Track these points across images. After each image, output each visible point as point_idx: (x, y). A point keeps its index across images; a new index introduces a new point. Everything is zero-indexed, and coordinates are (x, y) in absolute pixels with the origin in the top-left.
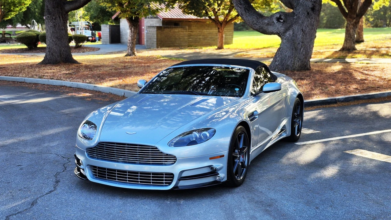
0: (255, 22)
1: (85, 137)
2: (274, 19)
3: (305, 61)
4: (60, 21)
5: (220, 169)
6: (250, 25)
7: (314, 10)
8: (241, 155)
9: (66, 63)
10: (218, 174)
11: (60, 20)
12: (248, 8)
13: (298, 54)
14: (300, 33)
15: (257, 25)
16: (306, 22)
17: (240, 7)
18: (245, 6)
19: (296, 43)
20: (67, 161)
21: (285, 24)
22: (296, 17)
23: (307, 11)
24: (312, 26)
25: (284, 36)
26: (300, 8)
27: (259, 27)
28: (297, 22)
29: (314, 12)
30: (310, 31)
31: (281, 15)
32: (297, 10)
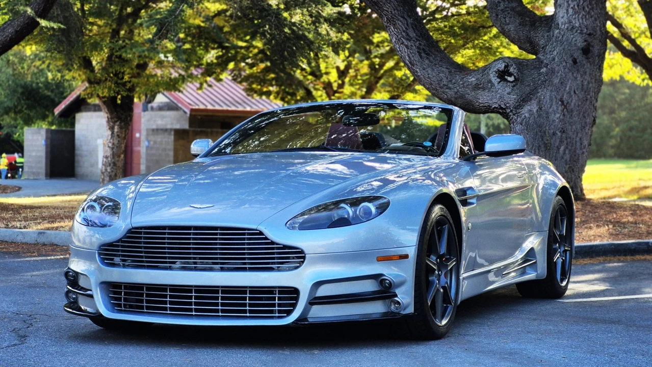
0: (445, 82)
1: (92, 224)
2: (492, 75)
5: (401, 284)
6: (433, 89)
7: (590, 55)
8: (442, 272)
10: (396, 296)
13: (554, 158)
14: (557, 109)
15: (450, 88)
16: (570, 81)
17: (407, 46)
18: (420, 44)
19: (547, 133)
20: (28, 318)
21: (518, 86)
22: (545, 69)
23: (572, 56)
24: (585, 92)
25: (518, 116)
26: (554, 47)
27: (455, 94)
28: (547, 82)
29: (590, 60)
30: (582, 103)
31: (508, 64)
32: (547, 54)
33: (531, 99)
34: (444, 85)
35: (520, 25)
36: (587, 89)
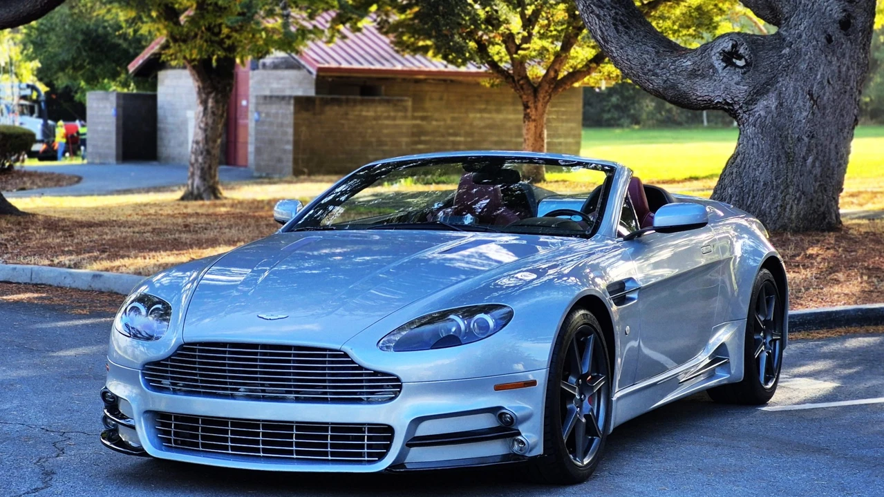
0: (650, 66)
1: (135, 334)
2: (714, 58)
3: (823, 199)
5: (526, 419)
7: (850, 30)
10: (519, 434)
12: (626, 20)
13: (798, 174)
14: (804, 105)
15: (656, 75)
16: (822, 67)
17: (598, 16)
18: (616, 13)
19: (789, 138)
20: (61, 438)
21: (750, 73)
22: (788, 49)
23: (825, 32)
24: (844, 81)
25: (750, 114)
26: (801, 19)
27: (664, 83)
28: (790, 67)
29: (851, 37)
30: (839, 97)
31: (737, 43)
32: (791, 28)
33: (768, 91)
34: (648, 70)
36: (847, 78)
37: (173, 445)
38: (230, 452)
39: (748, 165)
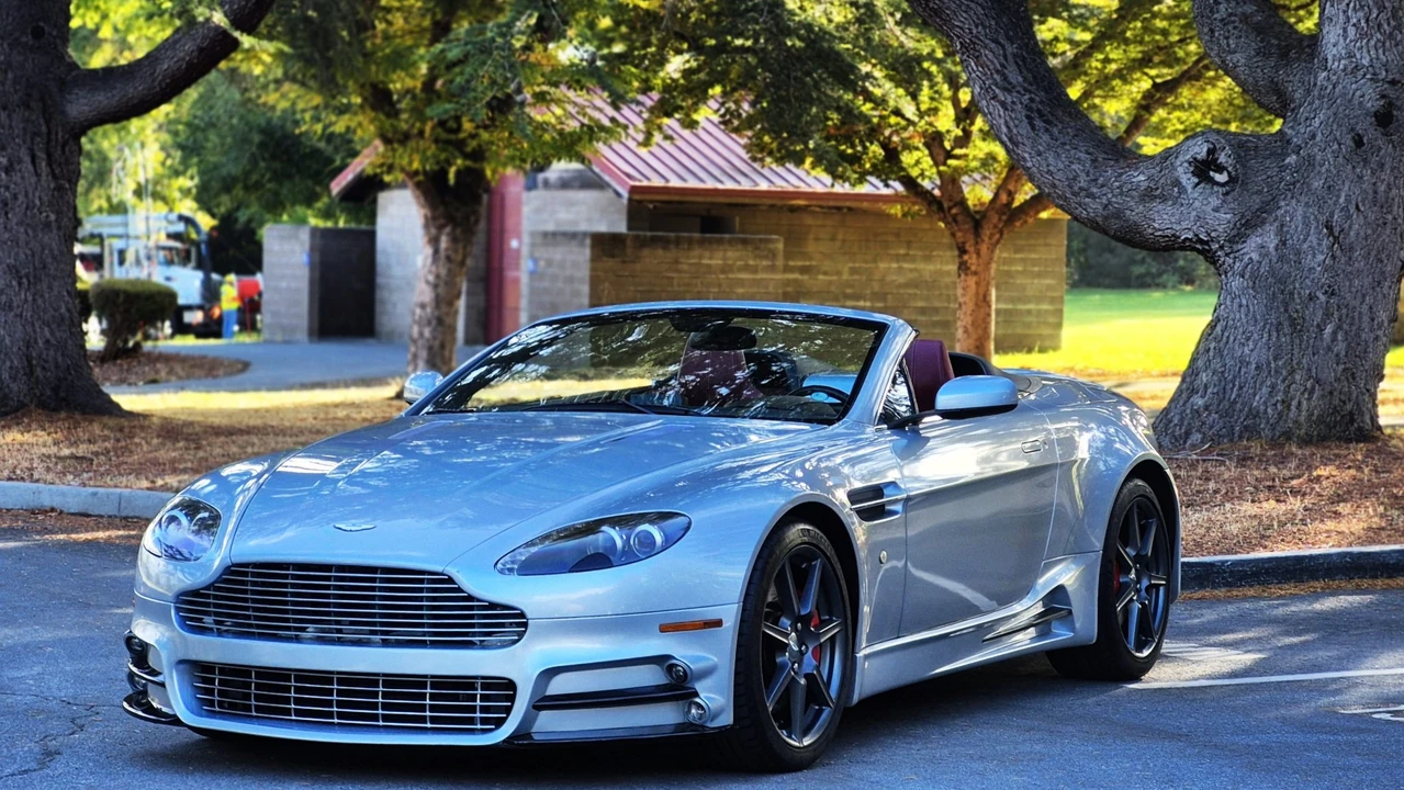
0: (1083, 182)
1: (172, 555)
2: (1180, 170)
3: (1350, 393)
4: (34, 180)
5: (705, 674)
6: (1059, 197)
7: (1392, 126)
8: (807, 648)
9: (56, 410)
10: (696, 694)
11: (38, 175)
13: (1310, 352)
14: (1319, 245)
15: (1091, 196)
16: (1347, 184)
17: (1003, 104)
18: (1032, 100)
19: (1296, 296)
20: (85, 713)
21: (1235, 193)
22: (1294, 157)
23: (1353, 130)
24: (1382, 207)
25: (1235, 258)
26: (1315, 110)
27: (1104, 209)
28: (1298, 185)
29: (1395, 137)
30: (1374, 232)
31: (1215, 147)
32: (1300, 124)
33: (1263, 222)
34: (1080, 188)
35: (1258, 54)
36: (1387, 202)
37: (217, 709)
38: (294, 718)
39: (1232, 338)
